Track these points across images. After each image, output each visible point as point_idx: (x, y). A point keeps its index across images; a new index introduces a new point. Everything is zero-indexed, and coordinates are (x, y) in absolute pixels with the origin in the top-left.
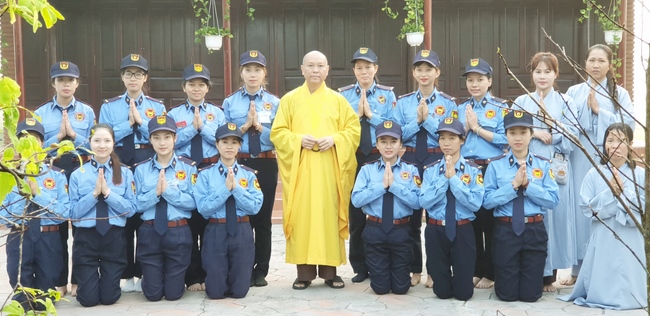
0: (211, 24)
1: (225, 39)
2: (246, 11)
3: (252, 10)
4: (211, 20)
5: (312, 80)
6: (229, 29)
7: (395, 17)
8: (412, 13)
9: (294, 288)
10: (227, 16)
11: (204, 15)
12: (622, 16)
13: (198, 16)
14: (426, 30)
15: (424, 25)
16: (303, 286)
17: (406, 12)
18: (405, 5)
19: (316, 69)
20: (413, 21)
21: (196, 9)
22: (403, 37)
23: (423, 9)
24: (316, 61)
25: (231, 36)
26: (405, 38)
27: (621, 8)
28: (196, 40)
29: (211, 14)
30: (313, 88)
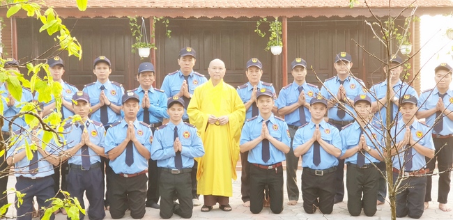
0: (142, 41)
1: (151, 50)
2: (165, 32)
3: (169, 31)
4: (142, 38)
5: (215, 78)
6: (154, 43)
7: (263, 36)
8: (274, 33)
9: (202, 211)
10: (153, 35)
11: (137, 34)
12: (411, 35)
13: (134, 35)
14: (284, 44)
15: (282, 41)
16: (207, 209)
17: (271, 33)
18: (270, 28)
19: (218, 71)
20: (275, 38)
21: (133, 31)
22: (268, 49)
23: (282, 31)
24: (218, 65)
25: (156, 48)
26: (270, 50)
27: (410, 30)
28: (132, 51)
29: (143, 34)
30: (215, 83)
